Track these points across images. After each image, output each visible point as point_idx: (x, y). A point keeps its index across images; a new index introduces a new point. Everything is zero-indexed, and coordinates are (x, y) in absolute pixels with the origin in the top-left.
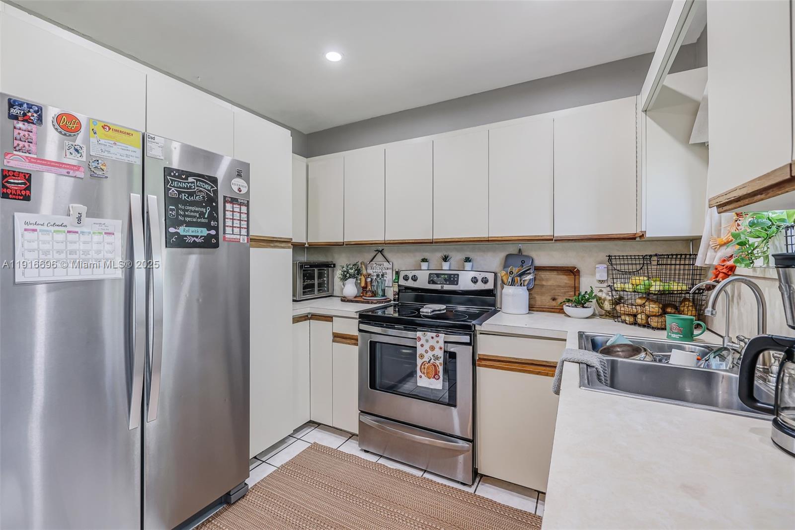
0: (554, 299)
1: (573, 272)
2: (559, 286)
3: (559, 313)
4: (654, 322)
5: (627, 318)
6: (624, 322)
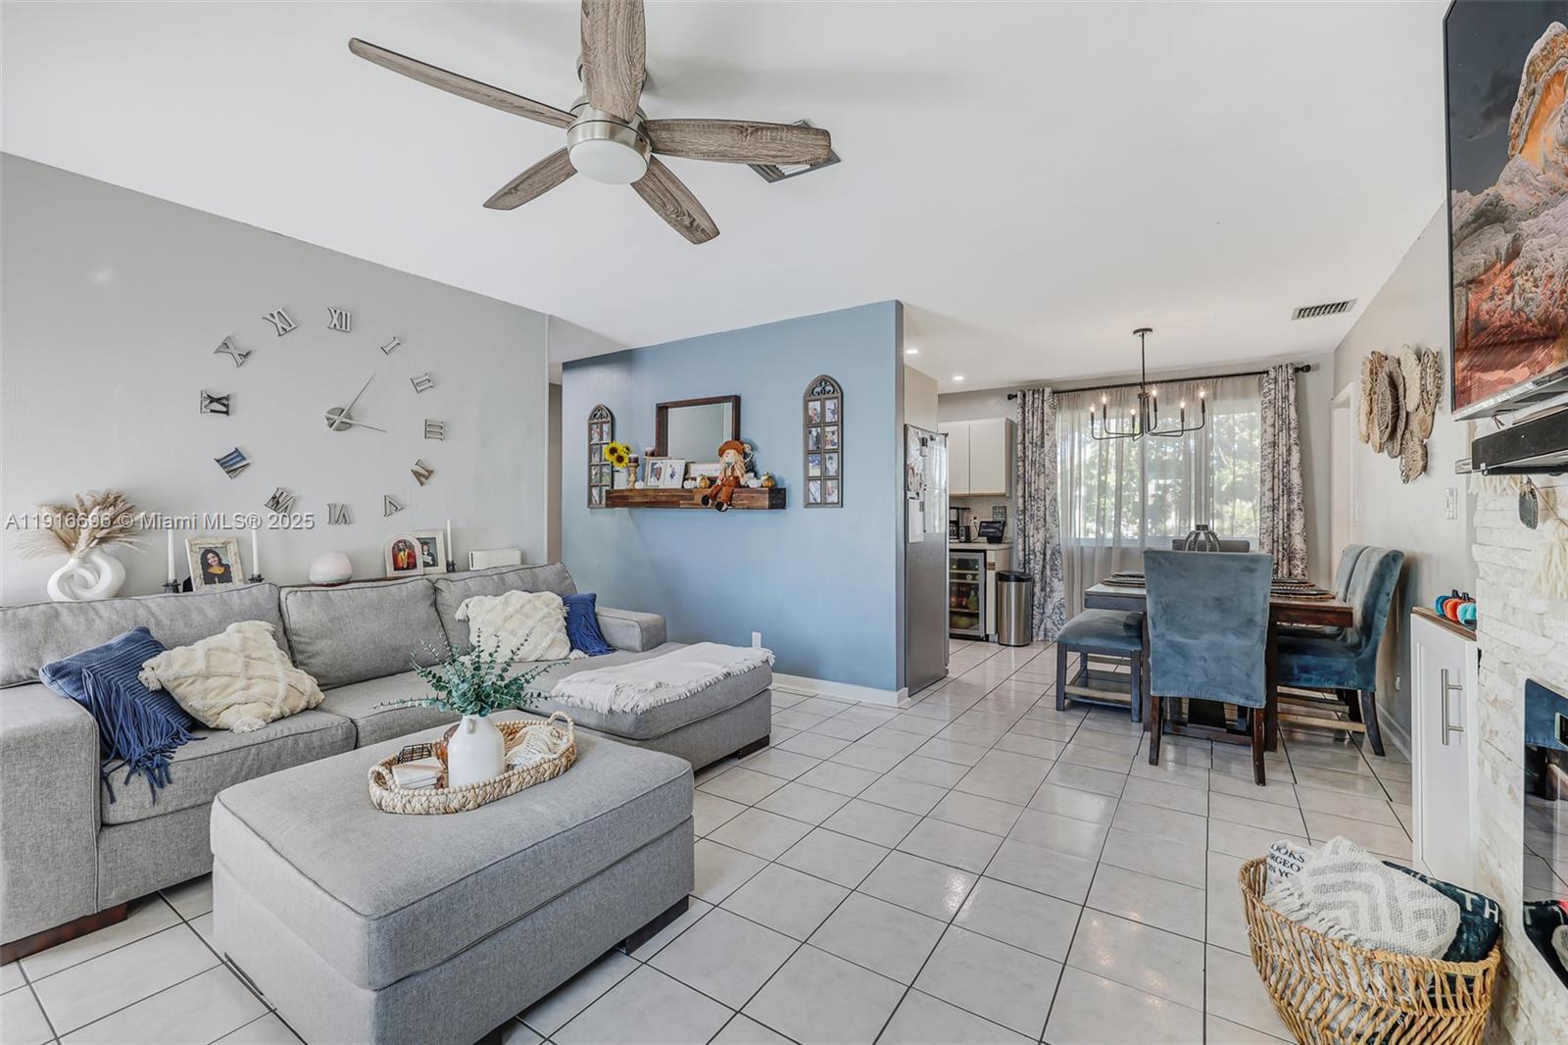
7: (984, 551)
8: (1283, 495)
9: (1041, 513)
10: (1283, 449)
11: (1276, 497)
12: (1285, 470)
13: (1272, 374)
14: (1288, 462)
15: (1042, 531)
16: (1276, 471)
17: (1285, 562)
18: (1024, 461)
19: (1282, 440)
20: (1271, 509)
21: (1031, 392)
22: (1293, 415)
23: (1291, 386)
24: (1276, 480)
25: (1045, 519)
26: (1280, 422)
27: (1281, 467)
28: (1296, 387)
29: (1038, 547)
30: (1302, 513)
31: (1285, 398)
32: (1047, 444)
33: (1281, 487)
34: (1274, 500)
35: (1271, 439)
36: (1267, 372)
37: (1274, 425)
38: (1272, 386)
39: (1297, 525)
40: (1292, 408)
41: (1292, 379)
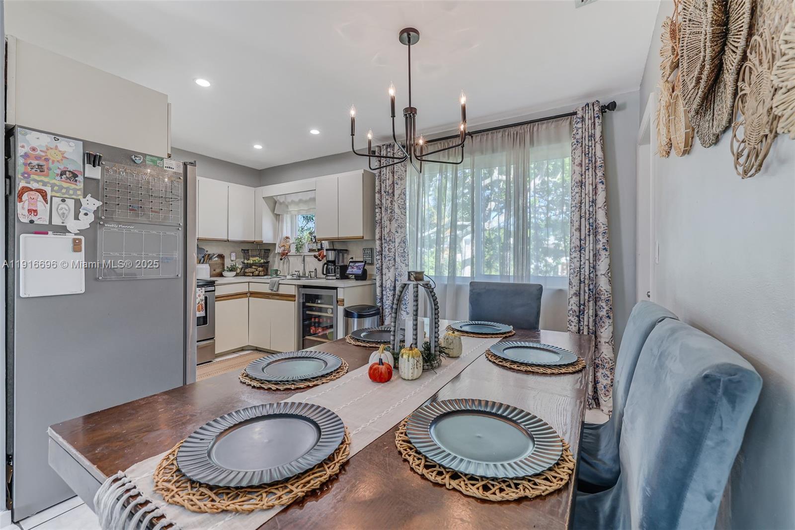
0: (214, 270)
1: (221, 257)
2: (216, 264)
3: (220, 277)
4: (262, 273)
5: (251, 274)
6: (248, 276)
7: (336, 288)
8: (589, 235)
9: (392, 254)
10: (589, 188)
11: (583, 237)
12: (591, 209)
13: (580, 114)
14: (594, 202)
15: (392, 270)
16: (583, 211)
17: (591, 303)
18: (381, 208)
19: (589, 180)
20: (578, 249)
21: (385, 147)
22: (599, 153)
23: (597, 124)
24: (583, 219)
25: (395, 259)
26: (587, 161)
27: (587, 207)
28: (603, 124)
29: (388, 284)
30: (607, 253)
31: (592, 136)
32: (397, 193)
33: (588, 226)
34: (581, 240)
35: (579, 178)
36: (575, 113)
37: (581, 165)
38: (579, 125)
39: (603, 266)
40: (598, 146)
41: (598, 117)
